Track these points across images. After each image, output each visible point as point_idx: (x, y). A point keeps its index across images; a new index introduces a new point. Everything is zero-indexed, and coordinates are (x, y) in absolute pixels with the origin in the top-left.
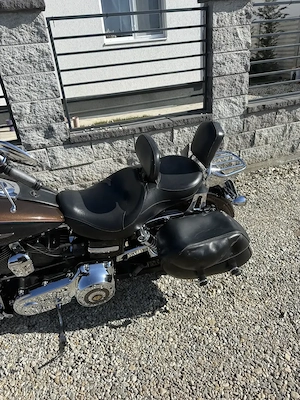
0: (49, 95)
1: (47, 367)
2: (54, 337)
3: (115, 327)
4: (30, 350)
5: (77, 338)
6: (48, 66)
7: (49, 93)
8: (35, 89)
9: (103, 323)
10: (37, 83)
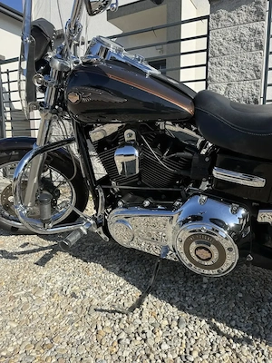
0: (249, 76)
1: (104, 314)
2: (135, 293)
3: (219, 332)
4: (104, 288)
5: (158, 310)
6: (256, 45)
7: (250, 73)
8: (237, 69)
9: (204, 317)
10: (239, 63)
